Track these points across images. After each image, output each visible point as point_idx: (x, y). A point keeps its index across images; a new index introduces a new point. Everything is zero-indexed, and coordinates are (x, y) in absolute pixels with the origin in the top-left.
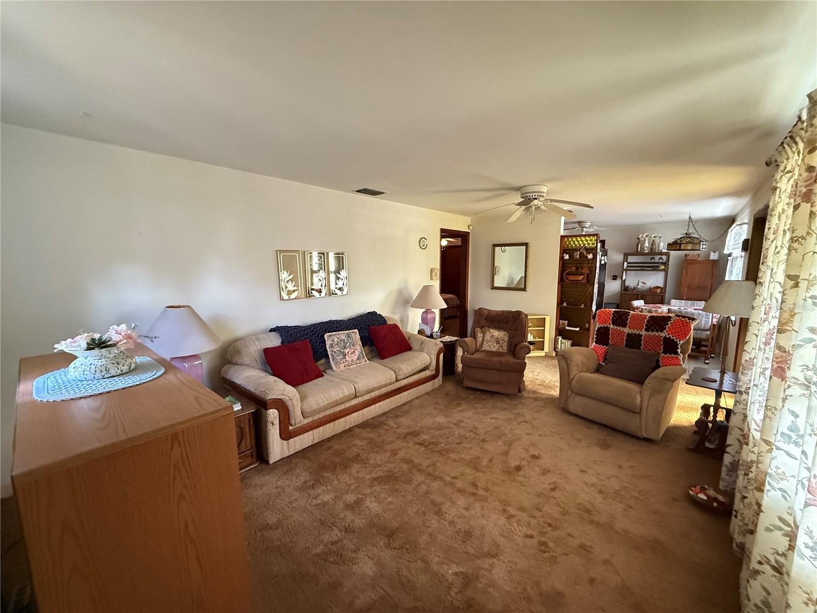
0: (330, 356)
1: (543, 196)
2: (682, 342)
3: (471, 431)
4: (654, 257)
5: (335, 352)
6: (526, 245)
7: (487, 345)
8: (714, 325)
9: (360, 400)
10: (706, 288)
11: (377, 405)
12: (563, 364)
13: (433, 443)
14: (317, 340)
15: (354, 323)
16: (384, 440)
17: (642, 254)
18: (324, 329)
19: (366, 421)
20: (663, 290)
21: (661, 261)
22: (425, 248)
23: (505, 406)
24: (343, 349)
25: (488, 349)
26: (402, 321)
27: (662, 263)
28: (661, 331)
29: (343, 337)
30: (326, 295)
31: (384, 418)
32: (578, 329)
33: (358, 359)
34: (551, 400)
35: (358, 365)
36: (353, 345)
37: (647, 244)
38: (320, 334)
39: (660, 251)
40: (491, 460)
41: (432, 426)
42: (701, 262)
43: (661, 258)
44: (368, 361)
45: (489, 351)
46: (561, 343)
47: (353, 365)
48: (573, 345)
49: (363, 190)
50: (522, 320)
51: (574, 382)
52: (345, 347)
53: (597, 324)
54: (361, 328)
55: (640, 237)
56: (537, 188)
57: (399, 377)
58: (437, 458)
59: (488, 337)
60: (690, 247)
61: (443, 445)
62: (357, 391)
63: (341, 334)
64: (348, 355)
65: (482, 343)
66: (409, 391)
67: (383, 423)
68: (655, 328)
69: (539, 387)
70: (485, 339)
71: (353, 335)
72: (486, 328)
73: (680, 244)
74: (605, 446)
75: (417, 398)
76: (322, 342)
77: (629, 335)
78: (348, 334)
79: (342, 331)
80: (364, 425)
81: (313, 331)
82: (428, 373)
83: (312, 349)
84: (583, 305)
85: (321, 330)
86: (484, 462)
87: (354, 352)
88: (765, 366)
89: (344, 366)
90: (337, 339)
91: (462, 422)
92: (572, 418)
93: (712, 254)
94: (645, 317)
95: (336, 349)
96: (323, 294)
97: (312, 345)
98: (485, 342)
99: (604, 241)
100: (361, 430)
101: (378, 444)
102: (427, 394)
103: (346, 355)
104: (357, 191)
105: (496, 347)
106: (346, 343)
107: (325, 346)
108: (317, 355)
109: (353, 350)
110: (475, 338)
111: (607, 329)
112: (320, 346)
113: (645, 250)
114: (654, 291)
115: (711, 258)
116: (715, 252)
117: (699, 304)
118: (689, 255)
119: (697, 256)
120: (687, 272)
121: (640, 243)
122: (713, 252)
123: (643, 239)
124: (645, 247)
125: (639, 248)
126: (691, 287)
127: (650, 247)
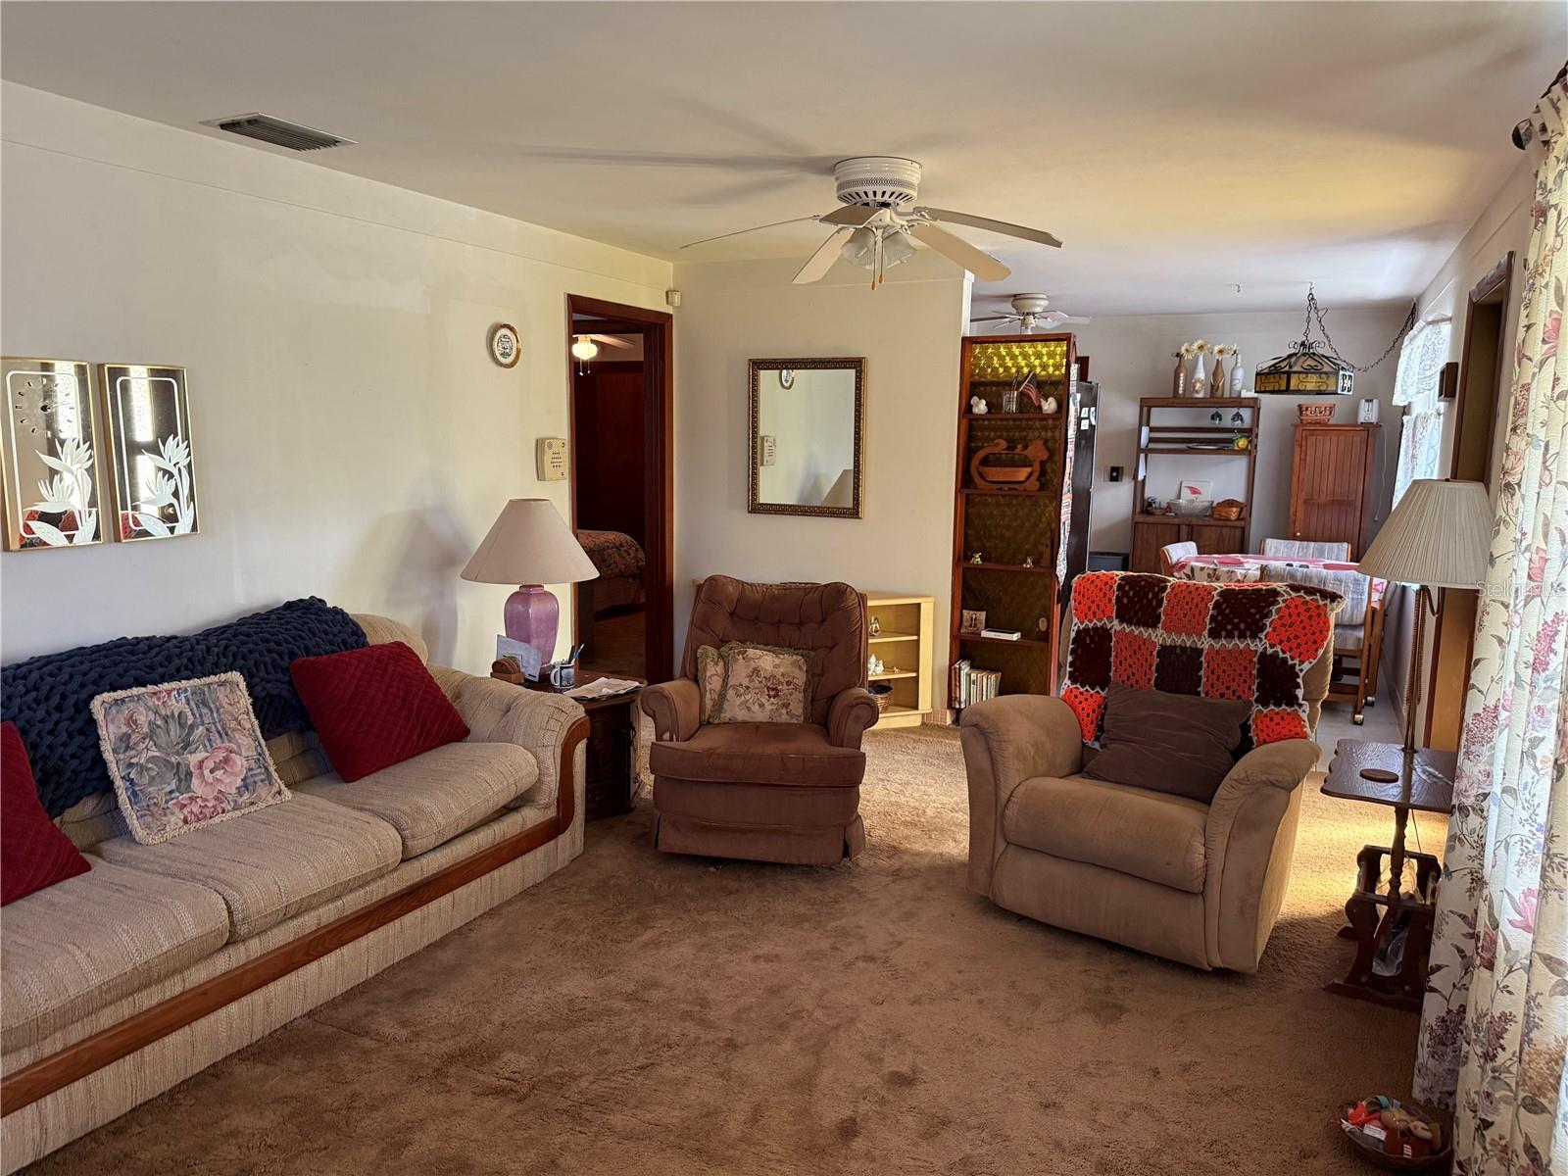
0: (119, 783)
1: (907, 198)
2: (1306, 666)
3: (686, 1016)
4: (1220, 410)
5: (142, 769)
6: (856, 364)
7: (738, 701)
8: (1374, 611)
9: (255, 948)
10: (1351, 504)
11: (329, 961)
12: (979, 750)
13: (549, 1080)
14: (57, 723)
15: (226, 648)
16: (355, 1096)
17: (1188, 402)
18: (93, 675)
19: (284, 1027)
20: (1245, 508)
21: (1238, 423)
22: (512, 365)
23: (802, 909)
24: (178, 753)
25: (741, 715)
26: (430, 631)
27: (1241, 431)
28: (1254, 636)
29: (177, 705)
30: (96, 536)
31: (359, 1007)
32: (1015, 637)
33: (246, 786)
34: (943, 872)
35: (247, 811)
36: (224, 733)
37: (1201, 374)
38: (71, 700)
39: (1234, 396)
40: (756, 1116)
41: (546, 1017)
42: (1337, 428)
43: (1238, 416)
44: (288, 794)
45: (745, 723)
46: (970, 682)
47: (223, 812)
48: (1003, 690)
49: (249, 122)
50: (847, 614)
51: (1012, 811)
52: (187, 745)
53: (1075, 620)
54: (256, 664)
55: (1183, 350)
56: (886, 169)
57: (416, 846)
58: (564, 1137)
59: (740, 673)
60: (1311, 383)
61: (584, 1084)
62: (238, 917)
63: (169, 693)
64: (202, 775)
65: (722, 695)
66: (458, 892)
67: (354, 1029)
68: (1236, 627)
69: (906, 832)
70: (732, 681)
71: (221, 693)
72: (733, 644)
73: (1289, 374)
74: (1108, 1010)
75: (491, 913)
76: (81, 732)
77: (1166, 651)
78: (197, 691)
79: (171, 679)
80: (268, 1049)
81: (36, 688)
82: (530, 817)
83: (33, 763)
84: (1029, 560)
85: (78, 679)
86: (734, 1128)
87: (226, 760)
88: (1535, 734)
89: (185, 821)
90: (152, 716)
91: (655, 984)
92: (1010, 929)
93: (1364, 406)
94: (1209, 591)
95: (146, 753)
96: (84, 534)
97: (34, 747)
98: (731, 693)
99: (1087, 358)
100: (260, 1069)
101: (327, 1117)
102: (530, 893)
103: (189, 774)
104: (223, 126)
105: (768, 707)
106: (192, 728)
107: (96, 746)
108: (59, 785)
109: (221, 755)
110: (696, 681)
111: (1104, 634)
112: (72, 749)
113: (1197, 392)
114: (1221, 516)
115: (1362, 419)
116: (1371, 401)
117: (1336, 550)
118: (1307, 409)
119: (1328, 413)
120: (1303, 457)
121: (1183, 369)
122: (1367, 401)
123: (1191, 357)
124: (1197, 382)
125: (1181, 382)
126: (1314, 500)
127: (1210, 384)
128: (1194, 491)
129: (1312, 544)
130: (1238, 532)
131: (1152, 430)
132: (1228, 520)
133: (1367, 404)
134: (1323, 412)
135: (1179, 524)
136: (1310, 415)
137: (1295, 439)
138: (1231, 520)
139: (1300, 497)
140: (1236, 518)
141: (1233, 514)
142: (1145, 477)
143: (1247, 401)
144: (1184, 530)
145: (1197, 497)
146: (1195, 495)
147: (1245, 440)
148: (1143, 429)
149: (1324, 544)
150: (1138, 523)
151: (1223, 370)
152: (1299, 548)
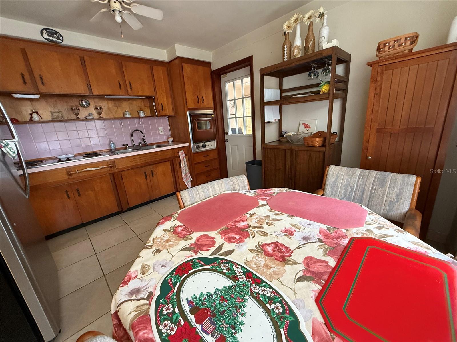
37: (298, 42)
39: (320, 50)
43: (326, 70)
55: (287, 27)
118: (385, 45)
123: (291, 31)
124: (295, 49)
125: (286, 52)
126: (386, 130)
127: (304, 46)
128: (307, 126)
130: (321, 155)
131: (282, 91)
132: (313, 146)
134: (403, 44)
135: (285, 149)
136: (389, 51)
137: (372, 78)
138: (315, 147)
139: (373, 127)
140: (321, 145)
141: (316, 142)
142: (280, 121)
143: (326, 51)
144: (288, 152)
145: (308, 130)
146: (307, 129)
147: (328, 86)
148: (266, 90)
149: (387, 173)
150: (265, 148)
151: (313, 34)
152: (360, 176)
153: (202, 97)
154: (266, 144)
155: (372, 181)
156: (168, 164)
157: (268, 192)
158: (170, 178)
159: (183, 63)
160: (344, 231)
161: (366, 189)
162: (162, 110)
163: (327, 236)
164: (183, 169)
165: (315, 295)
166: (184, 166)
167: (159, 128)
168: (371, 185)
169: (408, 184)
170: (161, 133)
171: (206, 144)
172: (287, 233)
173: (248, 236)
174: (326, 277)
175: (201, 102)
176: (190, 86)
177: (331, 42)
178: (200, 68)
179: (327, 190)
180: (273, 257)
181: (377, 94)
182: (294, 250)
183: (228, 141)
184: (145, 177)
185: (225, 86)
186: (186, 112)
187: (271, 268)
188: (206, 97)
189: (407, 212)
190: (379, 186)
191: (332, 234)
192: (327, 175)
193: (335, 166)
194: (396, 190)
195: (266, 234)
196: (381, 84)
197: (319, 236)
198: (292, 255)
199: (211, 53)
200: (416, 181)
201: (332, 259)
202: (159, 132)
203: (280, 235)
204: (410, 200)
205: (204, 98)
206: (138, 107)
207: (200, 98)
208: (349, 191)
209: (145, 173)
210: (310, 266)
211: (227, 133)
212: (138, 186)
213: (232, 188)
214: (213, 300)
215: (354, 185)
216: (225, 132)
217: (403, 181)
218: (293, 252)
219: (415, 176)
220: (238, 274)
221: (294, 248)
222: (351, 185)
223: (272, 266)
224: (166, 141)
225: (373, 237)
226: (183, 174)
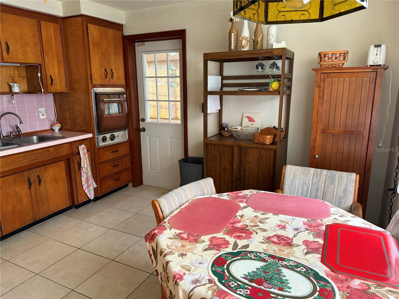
4: (264, 62)
10: (360, 133)
17: (239, 57)
21: (274, 71)
27: (275, 76)
37: (246, 33)
39: (269, 48)
42: (351, 71)
43: (274, 65)
93: (373, 51)
99: (185, 30)
113: (243, 47)
114: (259, 141)
115: (370, 63)
116: (380, 46)
117: (345, 180)
118: (325, 56)
119: (342, 58)
120: (321, 95)
121: (234, 30)
122: (376, 46)
123: (239, 21)
124: (243, 39)
125: (233, 40)
126: (330, 131)
127: (253, 39)
128: (251, 119)
129: (325, 172)
130: (272, 153)
131: (223, 78)
132: (264, 144)
133: (376, 49)
134: (338, 58)
135: (233, 145)
136: (328, 61)
137: (316, 83)
138: (266, 145)
139: (318, 128)
140: (271, 142)
141: (267, 140)
142: (220, 111)
143: (276, 51)
144: (236, 150)
145: (252, 124)
146: (251, 122)
147: (277, 83)
148: (209, 77)
149: (335, 172)
150: (208, 144)
151: (261, 29)
152: (314, 175)
153: (112, 70)
154: (208, 139)
155: (324, 179)
156: (62, 165)
157: (241, 194)
158: (63, 186)
159: (88, 24)
160: (320, 221)
161: (320, 187)
162: (52, 84)
163: (310, 226)
164: (84, 170)
165: (319, 260)
166: (86, 166)
167: (40, 110)
168: (324, 183)
169: (351, 180)
170: (42, 117)
171: (115, 134)
172: (281, 228)
173: (251, 233)
174: (321, 250)
175: (109, 76)
176: (97, 55)
177: (281, 43)
178: (110, 31)
179: (286, 189)
180: (281, 245)
181: (321, 98)
182: (293, 238)
183: (144, 131)
184: (28, 187)
185: (142, 58)
186: (90, 90)
187: (284, 251)
188: (116, 70)
189: (352, 205)
190: (330, 183)
191: (313, 224)
192: (284, 175)
193: (291, 166)
194: (343, 187)
195: (265, 230)
196: (324, 89)
197: (304, 227)
198: (293, 241)
199: (124, 12)
200: (356, 178)
201: (320, 239)
202: (39, 116)
203: (276, 229)
204: (353, 195)
205: (114, 71)
206: (10, 77)
207: (109, 71)
208: (305, 190)
209: (29, 180)
210: (309, 246)
211: (143, 120)
212: (16, 200)
213: (202, 193)
214: (259, 274)
215: (309, 184)
216: (140, 118)
217: (348, 179)
218: (292, 239)
219: (355, 174)
220: (264, 258)
221: (292, 237)
222: (307, 184)
223: (284, 250)
224: (49, 128)
225: (339, 222)
226: (83, 179)
